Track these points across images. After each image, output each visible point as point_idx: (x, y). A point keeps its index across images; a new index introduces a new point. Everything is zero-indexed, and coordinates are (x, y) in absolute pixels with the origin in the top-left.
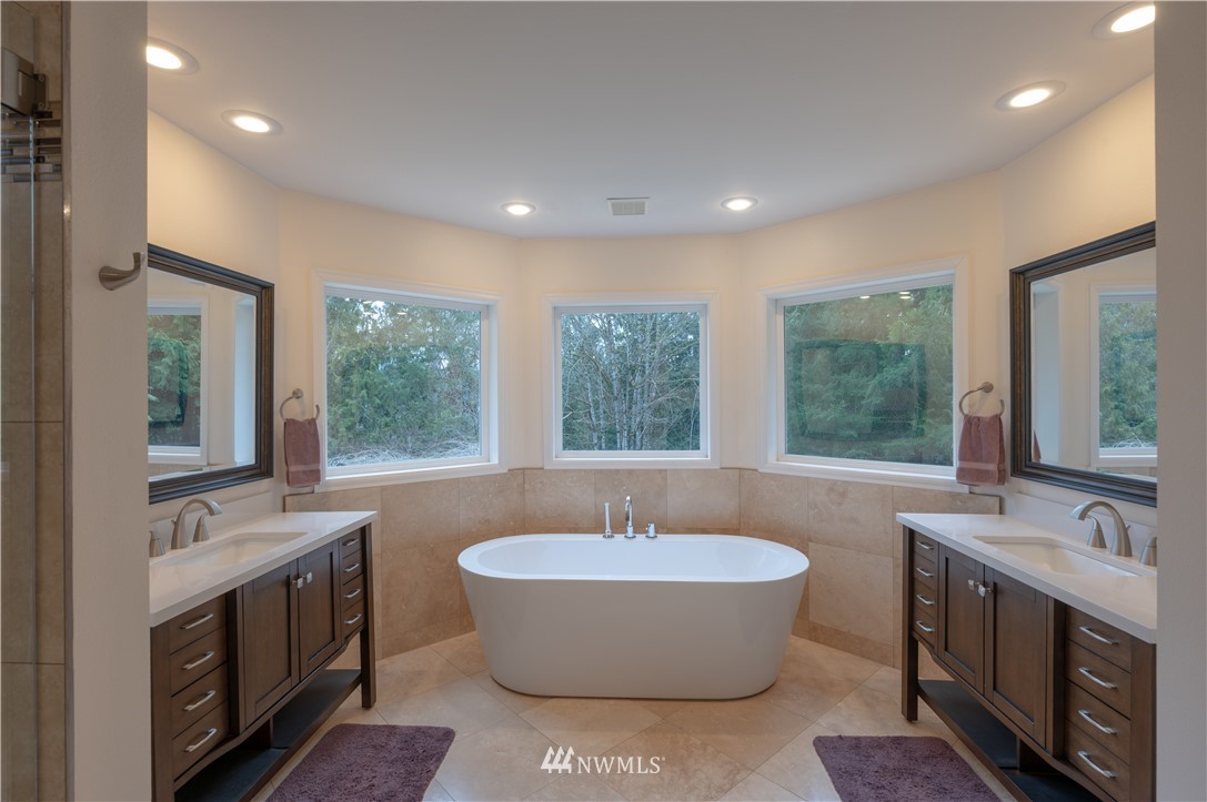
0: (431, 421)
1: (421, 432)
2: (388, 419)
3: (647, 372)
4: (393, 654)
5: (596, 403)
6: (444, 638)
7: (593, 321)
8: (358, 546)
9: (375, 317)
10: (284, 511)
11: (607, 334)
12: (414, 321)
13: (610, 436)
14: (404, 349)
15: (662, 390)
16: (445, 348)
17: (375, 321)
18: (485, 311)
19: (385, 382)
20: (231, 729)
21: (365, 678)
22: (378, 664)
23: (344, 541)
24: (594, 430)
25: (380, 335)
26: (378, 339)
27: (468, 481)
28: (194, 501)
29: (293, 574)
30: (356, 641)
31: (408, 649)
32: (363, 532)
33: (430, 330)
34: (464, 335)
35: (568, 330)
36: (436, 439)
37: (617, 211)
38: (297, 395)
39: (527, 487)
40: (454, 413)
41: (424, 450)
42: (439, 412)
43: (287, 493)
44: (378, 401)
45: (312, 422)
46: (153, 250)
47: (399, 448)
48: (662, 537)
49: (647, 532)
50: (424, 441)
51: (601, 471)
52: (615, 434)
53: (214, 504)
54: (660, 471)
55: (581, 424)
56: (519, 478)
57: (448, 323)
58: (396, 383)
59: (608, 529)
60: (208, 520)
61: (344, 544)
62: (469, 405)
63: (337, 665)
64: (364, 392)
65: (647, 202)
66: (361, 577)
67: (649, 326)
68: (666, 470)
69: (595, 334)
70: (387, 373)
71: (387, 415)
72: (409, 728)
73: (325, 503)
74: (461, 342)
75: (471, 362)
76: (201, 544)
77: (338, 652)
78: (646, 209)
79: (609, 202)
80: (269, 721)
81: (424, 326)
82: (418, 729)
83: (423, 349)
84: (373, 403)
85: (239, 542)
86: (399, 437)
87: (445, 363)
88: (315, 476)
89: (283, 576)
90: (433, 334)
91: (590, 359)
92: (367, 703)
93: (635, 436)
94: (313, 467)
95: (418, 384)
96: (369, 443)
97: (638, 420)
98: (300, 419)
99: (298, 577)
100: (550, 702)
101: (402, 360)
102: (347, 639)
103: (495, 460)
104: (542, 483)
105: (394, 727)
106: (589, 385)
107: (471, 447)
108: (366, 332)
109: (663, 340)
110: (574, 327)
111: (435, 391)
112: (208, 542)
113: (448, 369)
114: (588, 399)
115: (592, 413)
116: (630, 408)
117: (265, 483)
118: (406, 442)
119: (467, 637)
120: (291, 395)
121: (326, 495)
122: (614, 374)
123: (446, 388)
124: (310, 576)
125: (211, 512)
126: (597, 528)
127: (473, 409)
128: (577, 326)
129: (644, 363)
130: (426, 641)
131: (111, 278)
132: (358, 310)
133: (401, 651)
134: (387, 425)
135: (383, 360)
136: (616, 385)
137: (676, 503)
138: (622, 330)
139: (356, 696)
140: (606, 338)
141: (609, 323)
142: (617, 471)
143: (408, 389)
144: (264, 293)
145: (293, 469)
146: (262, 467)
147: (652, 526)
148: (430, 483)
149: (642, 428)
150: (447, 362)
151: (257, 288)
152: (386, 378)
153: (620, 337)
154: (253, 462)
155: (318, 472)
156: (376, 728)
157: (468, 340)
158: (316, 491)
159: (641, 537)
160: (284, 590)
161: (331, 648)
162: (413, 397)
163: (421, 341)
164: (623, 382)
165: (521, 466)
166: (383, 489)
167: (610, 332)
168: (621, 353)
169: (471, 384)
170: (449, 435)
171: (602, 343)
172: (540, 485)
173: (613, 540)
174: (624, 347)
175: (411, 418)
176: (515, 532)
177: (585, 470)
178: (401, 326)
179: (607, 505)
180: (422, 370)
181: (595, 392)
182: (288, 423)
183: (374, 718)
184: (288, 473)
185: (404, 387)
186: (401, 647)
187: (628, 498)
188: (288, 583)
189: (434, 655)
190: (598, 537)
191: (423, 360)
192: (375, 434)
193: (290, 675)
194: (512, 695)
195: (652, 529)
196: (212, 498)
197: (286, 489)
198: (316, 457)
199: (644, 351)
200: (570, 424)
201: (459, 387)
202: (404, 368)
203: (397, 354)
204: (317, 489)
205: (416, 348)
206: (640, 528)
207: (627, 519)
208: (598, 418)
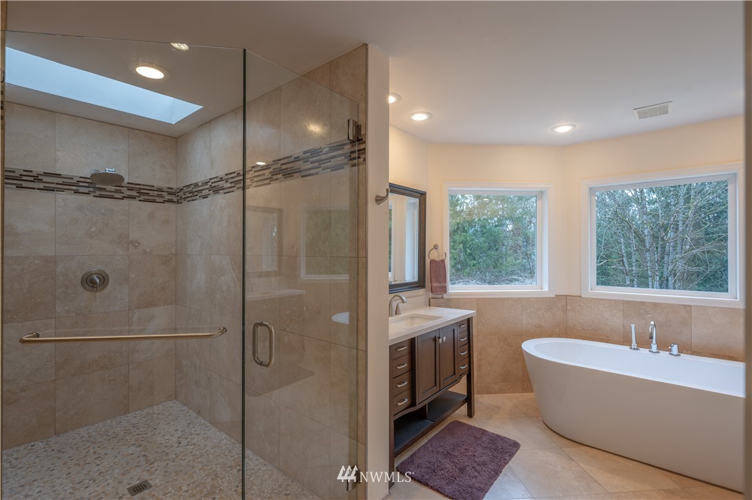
0: (501, 264)
1: (495, 270)
2: (475, 262)
3: (680, 229)
4: (483, 393)
5: (629, 255)
6: (512, 392)
7: (626, 191)
8: (466, 329)
9: (468, 201)
10: (430, 305)
11: (640, 200)
12: (491, 201)
13: (642, 279)
14: (484, 219)
15: (697, 243)
16: (511, 218)
17: (467, 204)
18: (540, 195)
19: (473, 240)
20: (413, 403)
21: (469, 400)
22: (476, 396)
23: (460, 324)
24: (627, 275)
25: (470, 213)
26: (469, 214)
27: (528, 300)
28: (395, 296)
29: (437, 336)
30: (464, 379)
31: (491, 393)
32: (469, 321)
33: (501, 206)
34: (523, 209)
35: (604, 200)
36: (504, 275)
37: (642, 115)
38: (436, 247)
39: (569, 307)
40: (516, 259)
41: (497, 282)
42: (506, 259)
43: (431, 297)
44: (469, 251)
45: (443, 261)
46: (391, 185)
47: (481, 279)
48: (685, 357)
49: (670, 350)
50: (496, 276)
51: (628, 302)
52: (647, 278)
53: (404, 298)
54: (684, 306)
55: (615, 269)
56: (563, 302)
57: (512, 201)
58: (479, 240)
59: (634, 344)
60: (401, 305)
61: (460, 326)
62: (527, 255)
63: (455, 389)
64: (461, 246)
65: (670, 105)
66: (467, 345)
67: (683, 191)
68: (690, 306)
69: (628, 202)
70: (474, 234)
71: (474, 259)
72: (493, 434)
73: (449, 304)
74: (521, 213)
75: (528, 226)
76: (398, 316)
77: (456, 381)
78: (670, 110)
79: (636, 112)
80: (425, 405)
81: (496, 204)
82: (499, 436)
83: (496, 219)
84: (466, 252)
85: (412, 317)
86: (481, 273)
87: (510, 227)
88: (444, 289)
89: (433, 336)
90: (503, 209)
91: (623, 221)
92: (470, 414)
93: (667, 280)
94: (443, 285)
95: (493, 240)
96: (464, 276)
97: (670, 267)
98: (437, 259)
99: (439, 338)
100: (585, 448)
101: (483, 226)
102: (461, 376)
103: (546, 288)
104: (579, 306)
105: (485, 431)
106: (622, 240)
107: (528, 281)
108: (462, 210)
109: (697, 202)
110: (609, 197)
111: (503, 245)
112: (401, 316)
113: (512, 231)
114: (621, 250)
115: (625, 260)
116: (663, 258)
117: (421, 291)
118: (486, 276)
119: (527, 395)
120: (433, 247)
121: (449, 300)
122: (646, 231)
123: (511, 242)
124: (444, 338)
125: (403, 302)
126: (626, 341)
127: (528, 256)
128: (612, 196)
129: (678, 221)
130: (501, 391)
131: (379, 200)
132: (458, 198)
133: (487, 393)
134: (474, 265)
135: (471, 226)
136: (648, 240)
137: (699, 332)
138: (655, 196)
139: (464, 408)
140: (638, 203)
141: (642, 191)
142: (643, 303)
143: (487, 244)
144: (422, 196)
145: (434, 285)
146: (420, 284)
147: (676, 347)
148: (505, 299)
149: (675, 275)
150: (511, 226)
151: (419, 195)
152: (474, 237)
153: (652, 202)
154: (416, 280)
155: (445, 287)
156: (475, 428)
157: (526, 212)
158: (445, 297)
159: (664, 354)
160: (433, 343)
161: (453, 378)
162: (489, 248)
163: (495, 213)
164: (655, 237)
165: (565, 294)
166: (478, 300)
167: (643, 199)
168: (654, 214)
169: (529, 241)
170: (512, 273)
171: (634, 208)
172: (578, 307)
173: (638, 351)
174: (656, 210)
175: (488, 261)
176: (559, 335)
177: (614, 300)
178: (483, 206)
179: (633, 326)
180: (495, 232)
181: (628, 245)
182: (432, 262)
183: (473, 423)
184: (432, 287)
185: (484, 242)
186: (487, 391)
187: (652, 323)
188: (435, 340)
189: (507, 400)
190: (627, 348)
191: (496, 226)
192: (467, 270)
193: (436, 385)
194: (557, 436)
195: (675, 349)
196: (404, 295)
197: (431, 295)
198: (445, 281)
199: (677, 212)
200: (605, 269)
201: (520, 242)
202: (484, 231)
203: (481, 223)
204: (445, 296)
205: (491, 219)
206: (663, 346)
207: (651, 338)
208: (630, 265)
